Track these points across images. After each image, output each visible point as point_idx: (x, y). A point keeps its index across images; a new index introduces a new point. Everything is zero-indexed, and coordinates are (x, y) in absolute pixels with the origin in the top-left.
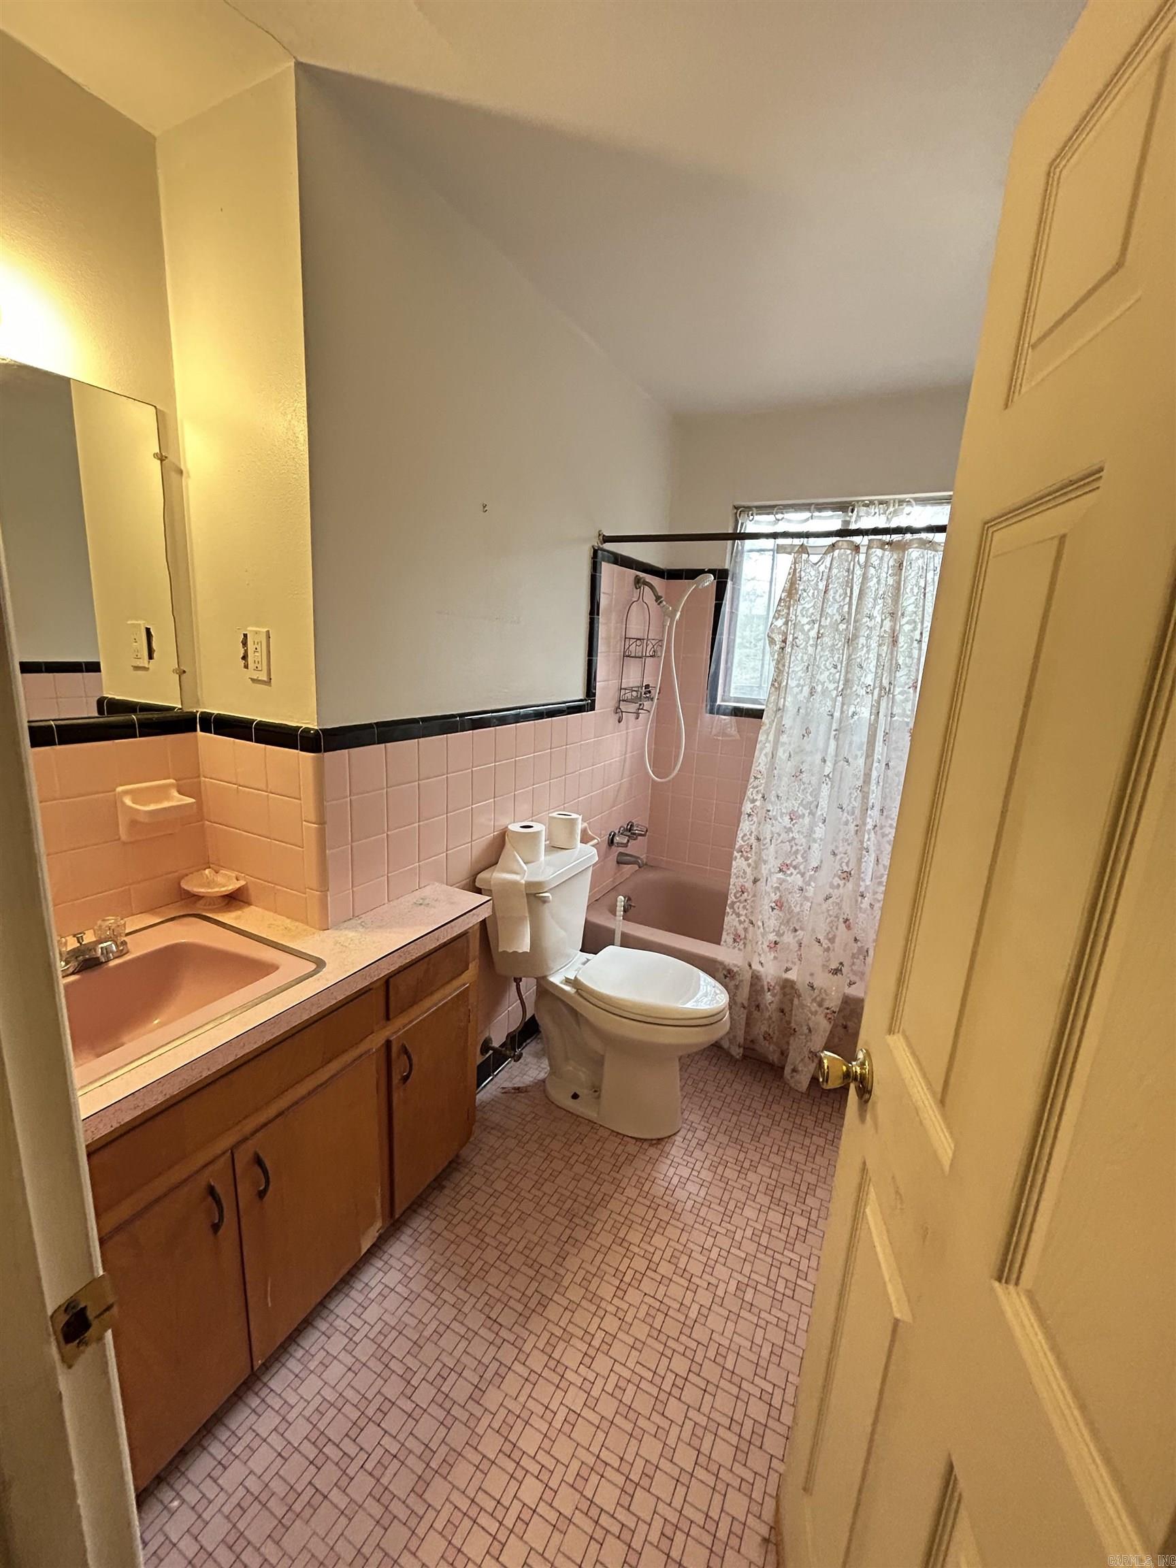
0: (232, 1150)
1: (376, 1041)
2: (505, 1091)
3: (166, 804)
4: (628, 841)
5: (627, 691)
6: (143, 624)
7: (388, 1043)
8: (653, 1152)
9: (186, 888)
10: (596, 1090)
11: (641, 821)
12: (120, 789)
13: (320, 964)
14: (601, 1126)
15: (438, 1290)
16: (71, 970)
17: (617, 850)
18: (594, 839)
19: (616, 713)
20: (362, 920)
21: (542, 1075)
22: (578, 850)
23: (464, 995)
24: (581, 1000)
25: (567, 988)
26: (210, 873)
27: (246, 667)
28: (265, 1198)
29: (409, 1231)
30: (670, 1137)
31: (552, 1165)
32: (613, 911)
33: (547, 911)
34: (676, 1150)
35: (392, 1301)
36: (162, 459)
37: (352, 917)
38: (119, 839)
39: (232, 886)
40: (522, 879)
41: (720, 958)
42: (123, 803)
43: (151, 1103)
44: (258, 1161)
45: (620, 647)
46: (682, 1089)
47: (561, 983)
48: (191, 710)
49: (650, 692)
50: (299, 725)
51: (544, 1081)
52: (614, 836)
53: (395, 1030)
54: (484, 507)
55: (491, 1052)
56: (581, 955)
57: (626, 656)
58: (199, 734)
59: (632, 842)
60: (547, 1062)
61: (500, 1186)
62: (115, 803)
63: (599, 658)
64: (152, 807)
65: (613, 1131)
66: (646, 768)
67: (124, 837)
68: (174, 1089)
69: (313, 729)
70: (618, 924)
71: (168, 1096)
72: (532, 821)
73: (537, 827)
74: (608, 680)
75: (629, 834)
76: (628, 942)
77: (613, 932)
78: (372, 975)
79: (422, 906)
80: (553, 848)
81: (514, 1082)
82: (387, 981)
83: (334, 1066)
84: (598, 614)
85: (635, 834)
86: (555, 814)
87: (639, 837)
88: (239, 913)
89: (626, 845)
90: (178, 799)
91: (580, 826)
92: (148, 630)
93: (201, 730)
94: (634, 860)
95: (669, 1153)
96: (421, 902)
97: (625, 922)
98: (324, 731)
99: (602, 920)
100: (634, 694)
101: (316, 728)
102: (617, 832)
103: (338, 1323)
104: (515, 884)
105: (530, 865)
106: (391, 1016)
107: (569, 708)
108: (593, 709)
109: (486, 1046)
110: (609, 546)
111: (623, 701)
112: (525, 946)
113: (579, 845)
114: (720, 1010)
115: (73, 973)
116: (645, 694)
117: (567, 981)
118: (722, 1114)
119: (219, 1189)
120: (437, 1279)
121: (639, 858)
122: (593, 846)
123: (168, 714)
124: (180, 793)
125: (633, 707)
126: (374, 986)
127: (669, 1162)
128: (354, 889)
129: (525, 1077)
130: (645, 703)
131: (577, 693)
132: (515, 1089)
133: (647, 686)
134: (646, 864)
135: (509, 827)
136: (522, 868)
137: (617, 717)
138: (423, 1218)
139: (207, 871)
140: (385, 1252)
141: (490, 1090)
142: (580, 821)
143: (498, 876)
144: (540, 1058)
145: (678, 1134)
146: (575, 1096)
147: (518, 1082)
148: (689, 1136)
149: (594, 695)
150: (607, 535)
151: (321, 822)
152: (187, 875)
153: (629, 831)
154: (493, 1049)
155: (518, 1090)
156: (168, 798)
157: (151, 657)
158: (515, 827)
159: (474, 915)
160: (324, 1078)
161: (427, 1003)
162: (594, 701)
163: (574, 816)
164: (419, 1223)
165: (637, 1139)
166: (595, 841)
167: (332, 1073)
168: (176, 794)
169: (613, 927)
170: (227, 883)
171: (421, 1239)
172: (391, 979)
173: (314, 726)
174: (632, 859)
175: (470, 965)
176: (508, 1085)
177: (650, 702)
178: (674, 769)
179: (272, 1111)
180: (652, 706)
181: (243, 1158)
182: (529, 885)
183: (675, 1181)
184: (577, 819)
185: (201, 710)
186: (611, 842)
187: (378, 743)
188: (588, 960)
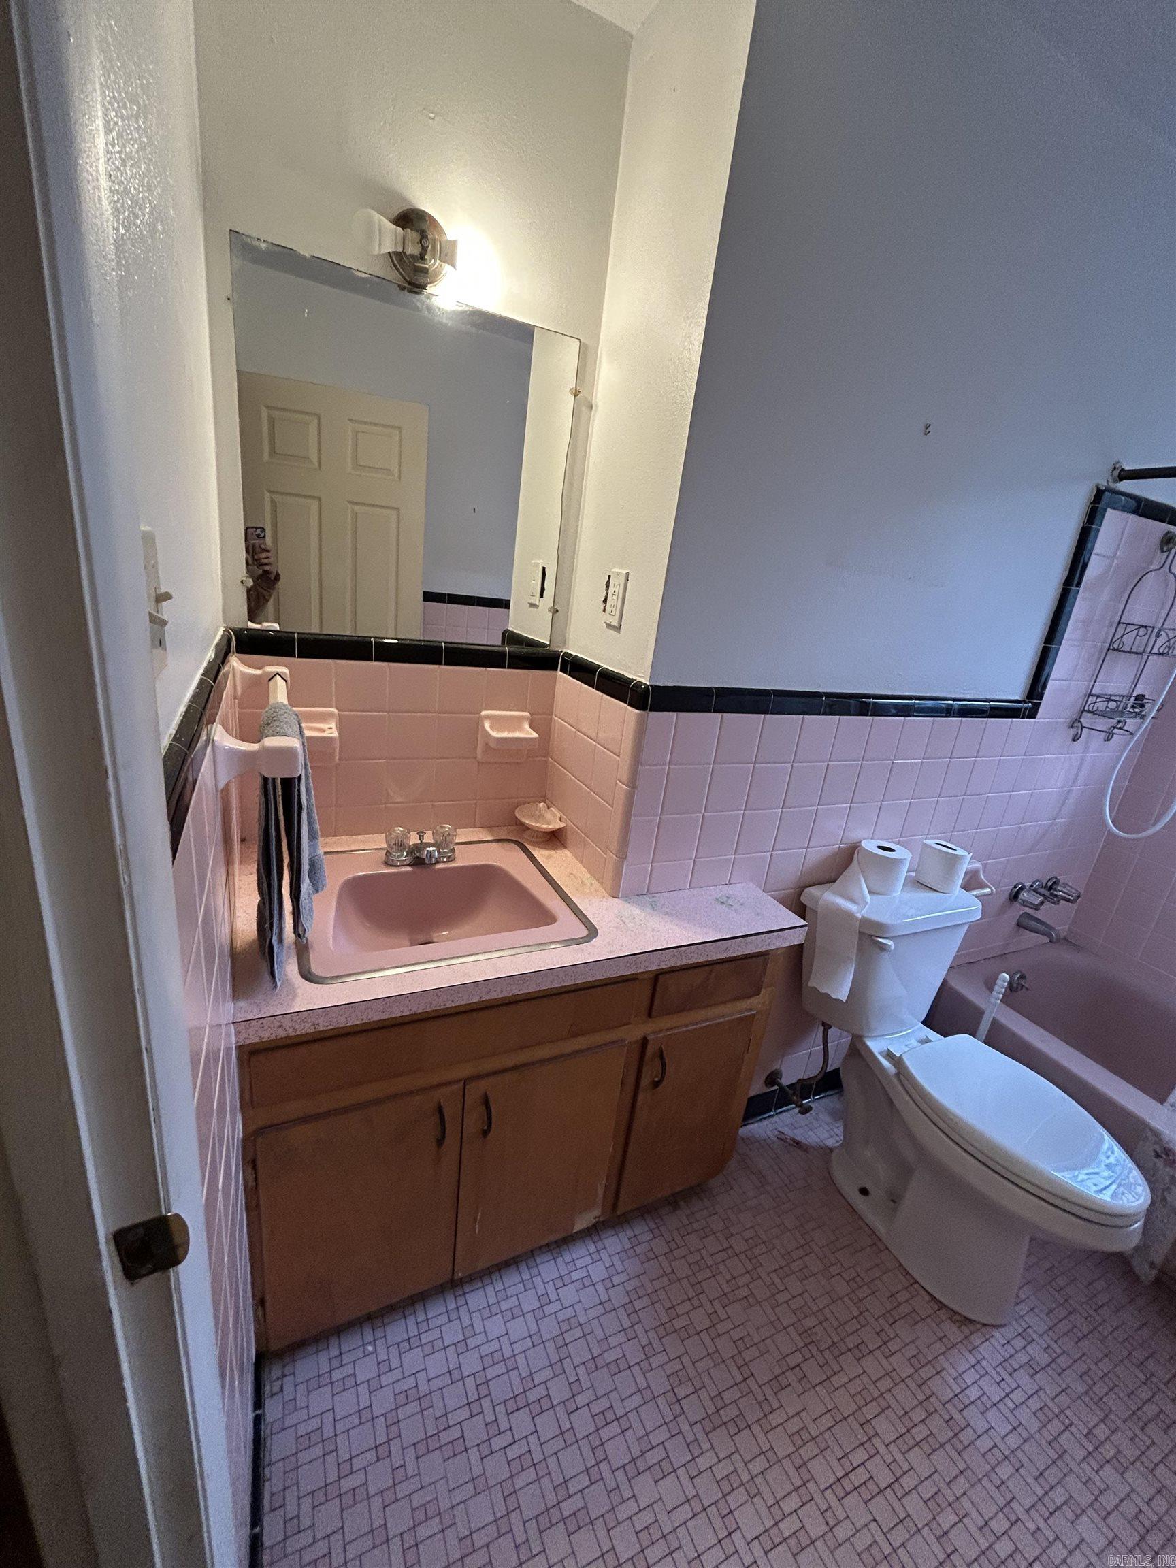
0: (467, 1081)
1: (634, 1032)
2: (782, 1138)
3: (517, 735)
4: (1042, 903)
5: (1099, 699)
6: (541, 563)
7: (644, 1042)
8: (952, 1332)
9: (517, 815)
10: (895, 1199)
11: (1072, 881)
12: (484, 713)
13: (592, 932)
14: (887, 1248)
15: (634, 1318)
16: (408, 862)
17: (1017, 911)
18: (987, 886)
19: (1072, 727)
20: (654, 899)
21: (831, 1143)
22: (954, 896)
23: (747, 1021)
24: (900, 1087)
25: (885, 1063)
26: (544, 806)
27: (604, 611)
28: (488, 1138)
29: (630, 1233)
30: (985, 1325)
31: (806, 1259)
32: (990, 985)
33: (885, 962)
34: (991, 1349)
35: (588, 1297)
36: (576, 394)
37: (644, 893)
38: (476, 758)
39: (555, 825)
40: (859, 911)
41: (1155, 1123)
42: (483, 727)
43: (398, 1012)
44: (486, 1102)
45: (1105, 634)
46: (1028, 1268)
47: (879, 1053)
48: (557, 649)
49: (1142, 706)
50: (634, 678)
51: (831, 1150)
52: (1021, 889)
53: (656, 1029)
54: (927, 428)
55: (776, 1087)
56: (920, 1029)
57: (1113, 648)
58: (559, 673)
59: (1047, 905)
60: (842, 1129)
61: (738, 1245)
62: (478, 724)
63: (1062, 648)
64: (505, 735)
65: (901, 1265)
66: (1102, 811)
67: (479, 756)
68: (420, 1008)
69: (645, 684)
70: (993, 1006)
71: (412, 1012)
72: (898, 843)
73: (901, 853)
74: (1071, 680)
75: (1047, 893)
76: (998, 1039)
77: (980, 1013)
78: (639, 964)
79: (724, 906)
80: (918, 884)
81: (795, 1131)
82: (657, 977)
83: (582, 1042)
84: (1079, 584)
85: (1056, 896)
86: (931, 842)
87: (1062, 902)
88: (553, 852)
89: (1037, 908)
90: (528, 733)
91: (965, 866)
92: (544, 568)
93: (561, 671)
94: (1045, 930)
95: (975, 1348)
96: (724, 899)
97: (1003, 1005)
98: (655, 688)
99: (970, 992)
100: (1112, 705)
101: (648, 683)
102: (1028, 885)
103: (537, 1280)
104: (849, 915)
105: (875, 897)
106: (654, 1013)
107: (993, 708)
108: (1032, 714)
109: (773, 1078)
110: (1127, 486)
111: (1089, 712)
112: (842, 993)
113: (957, 890)
114: (1127, 1212)
115: (409, 865)
116: (1133, 707)
117: (889, 1055)
118: (1085, 1344)
119: (447, 1112)
120: (638, 1305)
121: (1053, 929)
122: (977, 897)
123: (540, 650)
124: (531, 727)
125: (1103, 724)
126: (641, 977)
127: (973, 1361)
128: (654, 864)
129: (811, 1133)
130: (1128, 720)
131: (1013, 689)
132: (793, 1139)
133: (1140, 697)
134: (1065, 939)
135: (863, 844)
136: (863, 898)
137: (1073, 731)
138: (647, 1229)
139: (541, 805)
140: (601, 1239)
141: (763, 1128)
142: (967, 861)
143: (829, 898)
144: (836, 1120)
145: (1003, 1330)
146: (864, 1191)
147: (798, 1135)
148: (1019, 1343)
149: (1041, 697)
150: (1127, 468)
151: (632, 785)
152: (524, 803)
153: (1049, 890)
154: (779, 1085)
155: (797, 1144)
156: (520, 729)
157: (542, 596)
158: (870, 845)
159: (779, 936)
160: (568, 1050)
161: (701, 1014)
162: (1037, 706)
163: (960, 852)
164: (641, 1229)
165: (933, 1298)
166: (987, 891)
167: (577, 1048)
168: (527, 726)
169: (983, 1006)
170: (551, 820)
171: (638, 1250)
172: (661, 976)
173: (646, 681)
174: (1042, 928)
175: (763, 991)
176: (788, 1132)
177: (1139, 720)
178: (1154, 824)
179: (509, 1061)
180: (1139, 728)
181: (475, 1092)
182: (865, 922)
183: (973, 1393)
184: (962, 857)
185: (565, 650)
186: (1014, 897)
187: (714, 712)
188: (927, 1041)
